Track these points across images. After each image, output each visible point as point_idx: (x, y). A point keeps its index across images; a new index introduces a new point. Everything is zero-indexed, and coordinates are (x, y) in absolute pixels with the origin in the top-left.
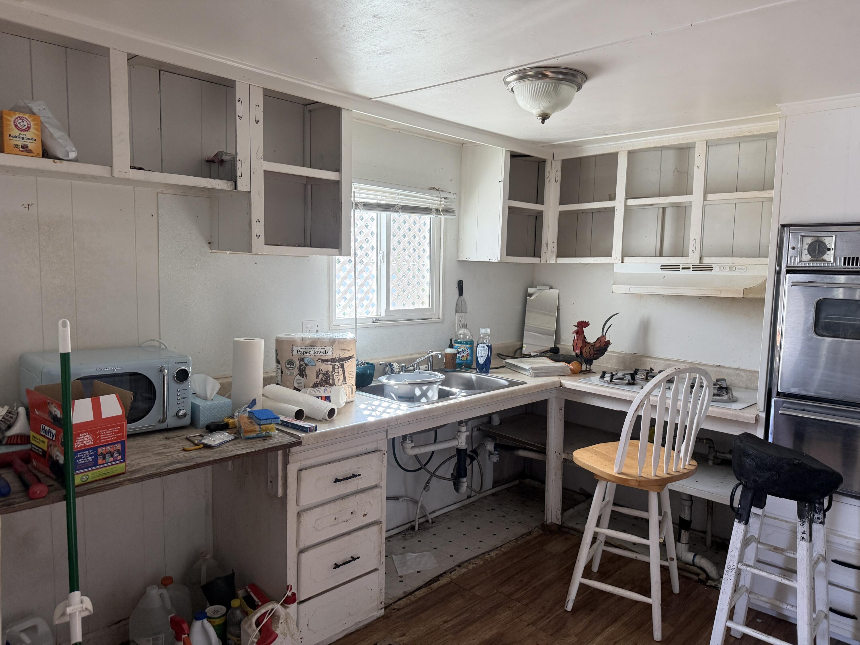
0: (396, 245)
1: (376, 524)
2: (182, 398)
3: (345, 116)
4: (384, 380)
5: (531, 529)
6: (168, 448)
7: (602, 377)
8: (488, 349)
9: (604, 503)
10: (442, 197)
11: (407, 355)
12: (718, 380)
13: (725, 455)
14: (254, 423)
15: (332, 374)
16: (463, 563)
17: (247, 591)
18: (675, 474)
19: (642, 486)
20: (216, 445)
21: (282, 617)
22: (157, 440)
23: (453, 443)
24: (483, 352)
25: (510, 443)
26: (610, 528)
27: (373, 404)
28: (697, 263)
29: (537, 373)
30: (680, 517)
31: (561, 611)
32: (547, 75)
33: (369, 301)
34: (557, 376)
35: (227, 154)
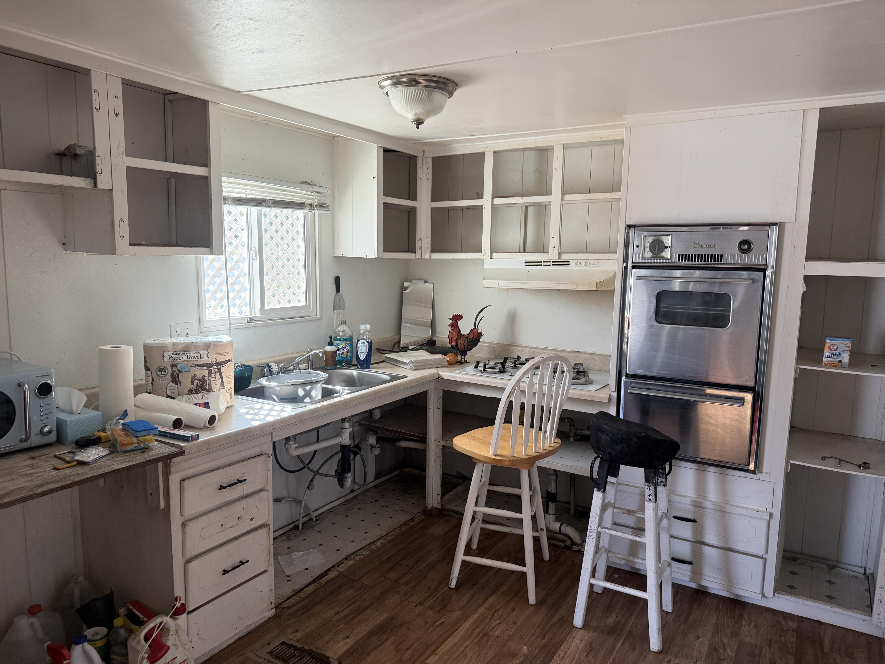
0: (268, 241)
1: (264, 527)
2: (46, 414)
3: (213, 110)
4: (264, 382)
5: (413, 515)
6: (36, 468)
7: (476, 367)
8: (368, 345)
9: (481, 483)
10: (315, 192)
11: (285, 355)
12: (576, 365)
13: (583, 432)
14: (131, 436)
15: (209, 380)
16: (350, 556)
17: (129, 609)
18: (543, 452)
19: (514, 465)
20: (91, 461)
21: (172, 629)
22: (21, 461)
23: (338, 440)
24: (363, 348)
25: (390, 435)
26: (486, 506)
27: (254, 407)
28: (556, 259)
29: (416, 366)
30: (547, 491)
31: (446, 588)
32: (420, 83)
33: (242, 300)
34: (434, 368)
35: (80, 147)
